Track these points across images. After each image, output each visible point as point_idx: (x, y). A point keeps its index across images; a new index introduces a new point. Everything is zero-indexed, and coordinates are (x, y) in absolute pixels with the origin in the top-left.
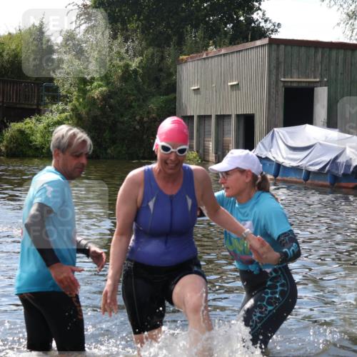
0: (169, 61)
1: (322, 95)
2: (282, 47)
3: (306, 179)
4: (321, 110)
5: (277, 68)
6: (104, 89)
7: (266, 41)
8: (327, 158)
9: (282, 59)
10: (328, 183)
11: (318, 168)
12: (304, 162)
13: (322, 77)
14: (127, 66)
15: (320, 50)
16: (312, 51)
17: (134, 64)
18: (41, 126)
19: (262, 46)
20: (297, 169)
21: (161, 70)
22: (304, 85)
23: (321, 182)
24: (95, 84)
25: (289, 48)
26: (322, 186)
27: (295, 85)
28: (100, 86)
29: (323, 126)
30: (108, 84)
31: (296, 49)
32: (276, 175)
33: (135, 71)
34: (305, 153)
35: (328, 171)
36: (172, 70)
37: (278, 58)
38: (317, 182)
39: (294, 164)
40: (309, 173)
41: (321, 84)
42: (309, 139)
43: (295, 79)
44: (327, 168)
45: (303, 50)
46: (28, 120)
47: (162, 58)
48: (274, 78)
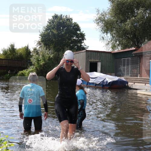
0: (60, 55)
1: (99, 65)
2: (89, 52)
3: (96, 86)
4: (99, 68)
5: (88, 57)
6: (44, 62)
7: (85, 51)
8: (101, 80)
9: (89, 55)
10: (101, 87)
11: (98, 83)
12: (95, 81)
13: (99, 60)
14: (50, 56)
15: (99, 53)
16: (97, 53)
17: (51, 56)
18: (27, 72)
19: (84, 52)
20: (93, 83)
21: (58, 58)
22: (95, 62)
23: (99, 87)
24: (41, 61)
25: (91, 52)
26: (100, 87)
27: (92, 62)
28: (43, 62)
29: (99, 73)
30: (45, 61)
31: (92, 53)
32: (87, 85)
33: (52, 58)
34: (95, 79)
35: (102, 84)
36: (61, 58)
37: (88, 55)
38: (98, 86)
39: (92, 82)
40: (96, 84)
41: (99, 62)
42: (95, 76)
43: (93, 60)
44: (101, 83)
45: (94, 53)
46: (24, 70)
47: (59, 55)
48: (87, 60)
